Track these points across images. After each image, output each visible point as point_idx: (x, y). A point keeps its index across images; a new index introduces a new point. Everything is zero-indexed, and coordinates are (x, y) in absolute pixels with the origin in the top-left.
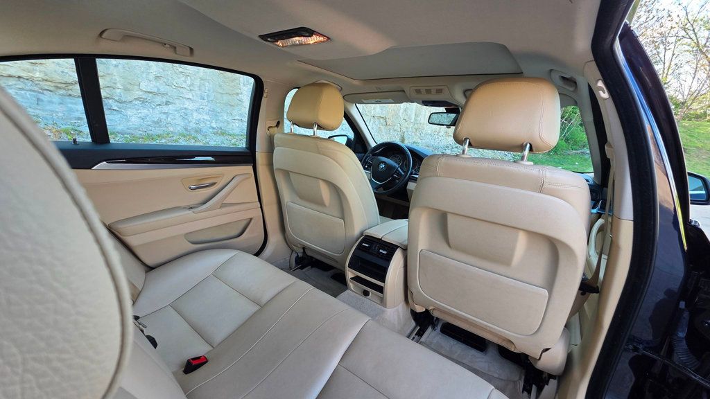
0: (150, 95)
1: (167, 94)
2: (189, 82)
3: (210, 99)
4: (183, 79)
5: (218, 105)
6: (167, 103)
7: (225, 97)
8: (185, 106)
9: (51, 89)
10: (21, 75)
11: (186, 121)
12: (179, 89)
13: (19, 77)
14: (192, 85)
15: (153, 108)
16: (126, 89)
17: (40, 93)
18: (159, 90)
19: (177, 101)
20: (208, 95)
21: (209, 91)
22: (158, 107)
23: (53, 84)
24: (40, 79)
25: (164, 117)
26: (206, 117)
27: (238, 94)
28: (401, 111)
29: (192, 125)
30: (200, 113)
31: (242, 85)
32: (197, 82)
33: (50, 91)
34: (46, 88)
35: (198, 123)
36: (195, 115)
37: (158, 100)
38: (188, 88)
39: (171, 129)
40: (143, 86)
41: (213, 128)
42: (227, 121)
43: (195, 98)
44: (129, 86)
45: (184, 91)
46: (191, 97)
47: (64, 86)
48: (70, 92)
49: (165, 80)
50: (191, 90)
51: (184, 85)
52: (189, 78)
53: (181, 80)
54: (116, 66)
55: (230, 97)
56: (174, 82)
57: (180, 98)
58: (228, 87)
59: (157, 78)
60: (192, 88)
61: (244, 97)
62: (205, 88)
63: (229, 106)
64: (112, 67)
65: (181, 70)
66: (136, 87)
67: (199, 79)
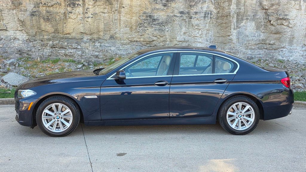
0: (181, 43)
1: (188, 41)
2: (200, 33)
3: (212, 41)
5: (216, 44)
7: (220, 39)
8: (197, 46)
9: (145, 44)
10: (137, 40)
12: (195, 37)
13: (137, 41)
14: (202, 34)
16: (171, 41)
17: (142, 46)
18: (185, 39)
19: (193, 44)
20: (210, 39)
21: (211, 36)
23: (146, 42)
24: (142, 41)
27: (229, 36)
31: (232, 29)
32: (205, 32)
33: (145, 45)
34: (144, 44)
37: (184, 44)
40: (178, 39)
44: (172, 40)
46: (201, 41)
47: (149, 43)
48: (151, 45)
49: (188, 34)
50: (201, 37)
51: (198, 35)
52: (200, 30)
53: (196, 33)
54: (168, 31)
55: (223, 38)
56: (193, 34)
57: (195, 42)
58: (223, 32)
59: (185, 33)
60: (201, 36)
61: (234, 37)
62: (209, 35)
63: (223, 44)
64: (166, 32)
65: (196, 27)
66: (175, 39)
67: (206, 30)
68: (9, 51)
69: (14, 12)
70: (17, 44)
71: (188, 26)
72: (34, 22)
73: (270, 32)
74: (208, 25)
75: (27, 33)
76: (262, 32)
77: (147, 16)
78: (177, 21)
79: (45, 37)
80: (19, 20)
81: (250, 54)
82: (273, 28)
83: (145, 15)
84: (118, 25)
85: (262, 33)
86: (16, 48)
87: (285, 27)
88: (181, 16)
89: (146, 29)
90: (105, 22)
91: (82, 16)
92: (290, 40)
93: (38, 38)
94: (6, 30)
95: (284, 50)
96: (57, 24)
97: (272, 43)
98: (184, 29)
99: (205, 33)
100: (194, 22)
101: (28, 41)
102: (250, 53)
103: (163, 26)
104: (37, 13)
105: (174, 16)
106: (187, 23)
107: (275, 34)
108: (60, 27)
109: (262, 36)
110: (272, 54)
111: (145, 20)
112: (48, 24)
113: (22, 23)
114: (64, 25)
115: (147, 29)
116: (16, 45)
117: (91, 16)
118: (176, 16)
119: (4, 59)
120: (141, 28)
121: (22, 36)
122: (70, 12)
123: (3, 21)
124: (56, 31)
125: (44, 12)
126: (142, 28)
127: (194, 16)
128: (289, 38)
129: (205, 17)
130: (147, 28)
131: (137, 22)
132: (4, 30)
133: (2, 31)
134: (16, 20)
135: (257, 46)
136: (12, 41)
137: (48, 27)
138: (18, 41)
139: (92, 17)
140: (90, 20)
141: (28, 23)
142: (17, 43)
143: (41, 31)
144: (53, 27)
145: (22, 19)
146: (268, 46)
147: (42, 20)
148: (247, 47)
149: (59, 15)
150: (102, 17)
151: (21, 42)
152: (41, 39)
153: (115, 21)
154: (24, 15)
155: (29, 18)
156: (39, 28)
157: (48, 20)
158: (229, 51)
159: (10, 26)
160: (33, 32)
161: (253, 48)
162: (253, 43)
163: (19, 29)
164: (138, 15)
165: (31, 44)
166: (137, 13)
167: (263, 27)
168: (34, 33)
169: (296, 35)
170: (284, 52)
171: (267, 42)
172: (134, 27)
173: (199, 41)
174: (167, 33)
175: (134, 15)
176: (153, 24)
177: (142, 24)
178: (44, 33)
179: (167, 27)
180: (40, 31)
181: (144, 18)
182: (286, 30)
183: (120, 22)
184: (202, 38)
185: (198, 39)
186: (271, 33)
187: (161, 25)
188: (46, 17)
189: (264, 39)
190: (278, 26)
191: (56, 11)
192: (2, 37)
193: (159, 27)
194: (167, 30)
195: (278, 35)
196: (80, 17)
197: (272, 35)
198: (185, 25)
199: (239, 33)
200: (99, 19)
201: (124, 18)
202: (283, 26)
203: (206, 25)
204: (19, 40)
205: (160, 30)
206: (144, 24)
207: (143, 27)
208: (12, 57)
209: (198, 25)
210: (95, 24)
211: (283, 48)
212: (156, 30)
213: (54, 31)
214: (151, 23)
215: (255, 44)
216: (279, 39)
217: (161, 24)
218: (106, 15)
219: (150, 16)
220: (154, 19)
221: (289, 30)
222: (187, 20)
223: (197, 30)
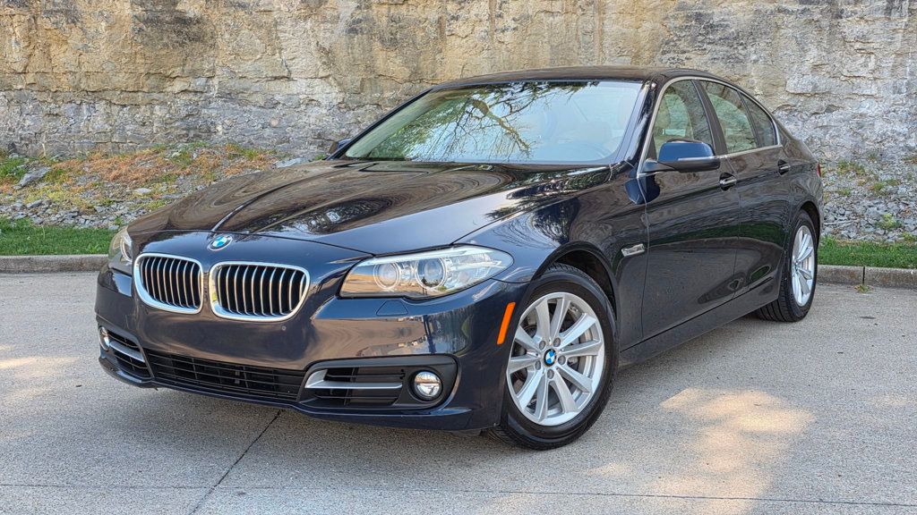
0: (802, 99)
1: (829, 92)
2: (872, 65)
6: (829, 109)
8: (862, 110)
11: (859, 139)
12: (853, 80)
14: (878, 68)
15: (804, 121)
18: (815, 87)
19: (848, 104)
20: (908, 84)
22: (813, 118)
25: (820, 133)
26: (903, 129)
29: (869, 146)
30: (888, 121)
32: (889, 62)
35: (883, 138)
36: (878, 125)
37: (815, 104)
38: (869, 75)
39: (828, 155)
40: (792, 85)
41: (910, 149)
43: (882, 93)
44: (769, 89)
45: (864, 82)
46: (873, 93)
49: (829, 69)
50: (875, 79)
51: (863, 72)
52: (873, 56)
53: (857, 65)
54: (755, 61)
56: (844, 70)
57: (854, 97)
59: (816, 68)
60: (877, 75)
62: (906, 71)
64: (749, 64)
65: (858, 46)
66: (780, 89)
67: (893, 56)
68: (293, 135)
69: (309, 25)
70: (314, 118)
71: (830, 42)
72: (357, 51)
74: (900, 35)
75: (339, 84)
77: (688, 18)
78: (790, 27)
79: (388, 94)
80: (321, 49)
83: (682, 14)
84: (596, 49)
86: (312, 127)
88: (804, 11)
89: (683, 57)
90: (555, 42)
91: (486, 26)
93: (368, 96)
94: (288, 78)
96: (419, 55)
98: (813, 54)
99: (890, 65)
100: (851, 27)
101: (344, 106)
103: (742, 44)
104: (363, 25)
105: (779, 11)
106: (826, 33)
108: (425, 65)
111: (681, 29)
112: (393, 54)
113: (327, 54)
114: (438, 57)
115: (687, 59)
116: (312, 120)
117: (513, 25)
118: (785, 11)
119: (280, 158)
120: (668, 56)
121: (328, 94)
122: (453, 18)
123: (280, 53)
124: (416, 75)
125: (384, 19)
126: (672, 55)
127: (850, 8)
129: (888, 10)
130: (685, 55)
131: (654, 36)
132: (284, 77)
133: (278, 82)
134: (313, 46)
136: (303, 107)
137: (393, 64)
138: (317, 108)
139: (514, 29)
140: (508, 37)
141: (341, 55)
142: (314, 115)
143: (375, 77)
144: (406, 63)
145: (327, 45)
147: (377, 45)
149: (424, 29)
150: (546, 28)
151: (324, 111)
152: (376, 102)
153: (587, 38)
154: (332, 32)
155: (344, 40)
156: (370, 68)
157: (392, 43)
159: (297, 66)
160: (353, 80)
163: (322, 74)
164: (660, 14)
165: (350, 115)
166: (655, 8)
168: (358, 84)
172: (646, 55)
173: (869, 93)
174: (753, 71)
175: (647, 16)
176: (708, 40)
177: (672, 44)
178: (383, 83)
179: (753, 49)
180: (372, 76)
181: (678, 23)
183: (602, 39)
184: (878, 81)
185: (863, 86)
187: (735, 42)
188: (388, 36)
191: (416, 15)
192: (278, 98)
193: (725, 48)
194: (754, 57)
196: (481, 29)
198: (819, 39)
200: (536, 35)
201: (615, 27)
203: (892, 38)
204: (319, 105)
205: (728, 58)
206: (678, 43)
207: (674, 51)
208: (298, 152)
209: (863, 39)
210: (526, 50)
212: (718, 59)
213: (410, 76)
214: (701, 38)
217: (735, 40)
218: (558, 19)
219: (699, 17)
220: (712, 26)
222: (825, 23)
223: (859, 55)
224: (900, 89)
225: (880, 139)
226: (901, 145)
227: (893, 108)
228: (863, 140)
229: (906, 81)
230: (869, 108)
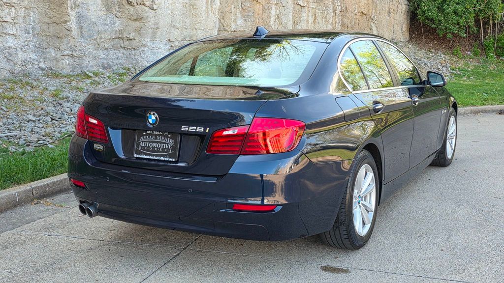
2: (13, 14)
3: (36, 32)
4: (7, 11)
5: (44, 38)
7: (52, 28)
8: (9, 44)
11: (12, 63)
12: (3, 23)
14: (16, 17)
20: (33, 28)
21: (34, 22)
26: (33, 56)
27: (66, 21)
28: (272, 20)
29: (18, 68)
30: (25, 52)
31: (69, 9)
32: (22, 13)
35: (25, 63)
36: (20, 53)
38: (12, 21)
41: (43, 69)
42: (56, 58)
43: (19, 33)
45: (8, 25)
46: (15, 32)
50: (15, 23)
51: (8, 19)
52: (13, 8)
53: (5, 13)
55: (57, 27)
57: (4, 35)
58: (55, 15)
60: (16, 21)
61: (73, 25)
62: (30, 19)
63: (56, 39)
67: (24, 9)
73: (129, 17)
76: (116, 16)
81: (104, 58)
82: (132, 9)
85: (117, 19)
87: (147, 9)
92: (154, 32)
95: (146, 49)
97: (131, 37)
99: (23, 15)
102: (104, 56)
107: (135, 20)
109: (118, 25)
110: (133, 57)
128: (151, 28)
135: (112, 43)
146: (126, 43)
148: (97, 46)
158: (70, 53)
161: (107, 46)
162: (106, 36)
167: (117, 7)
169: (162, 23)
170: (147, 54)
171: (125, 35)
173: (12, 33)
182: (148, 14)
184: (16, 25)
185: (8, 28)
186: (130, 19)
189: (121, 30)
190: (137, 6)
195: (137, 24)
197: (130, 23)
199: (80, 17)
202: (143, 6)
211: (144, 46)
215: (109, 40)
216: (139, 31)
221: (151, 14)
223: (6, 7)
224: (29, 31)
225: (24, 64)
226: (37, 67)
227: (26, 43)
228: (15, 64)
229: (31, 26)
230: (11, 42)
